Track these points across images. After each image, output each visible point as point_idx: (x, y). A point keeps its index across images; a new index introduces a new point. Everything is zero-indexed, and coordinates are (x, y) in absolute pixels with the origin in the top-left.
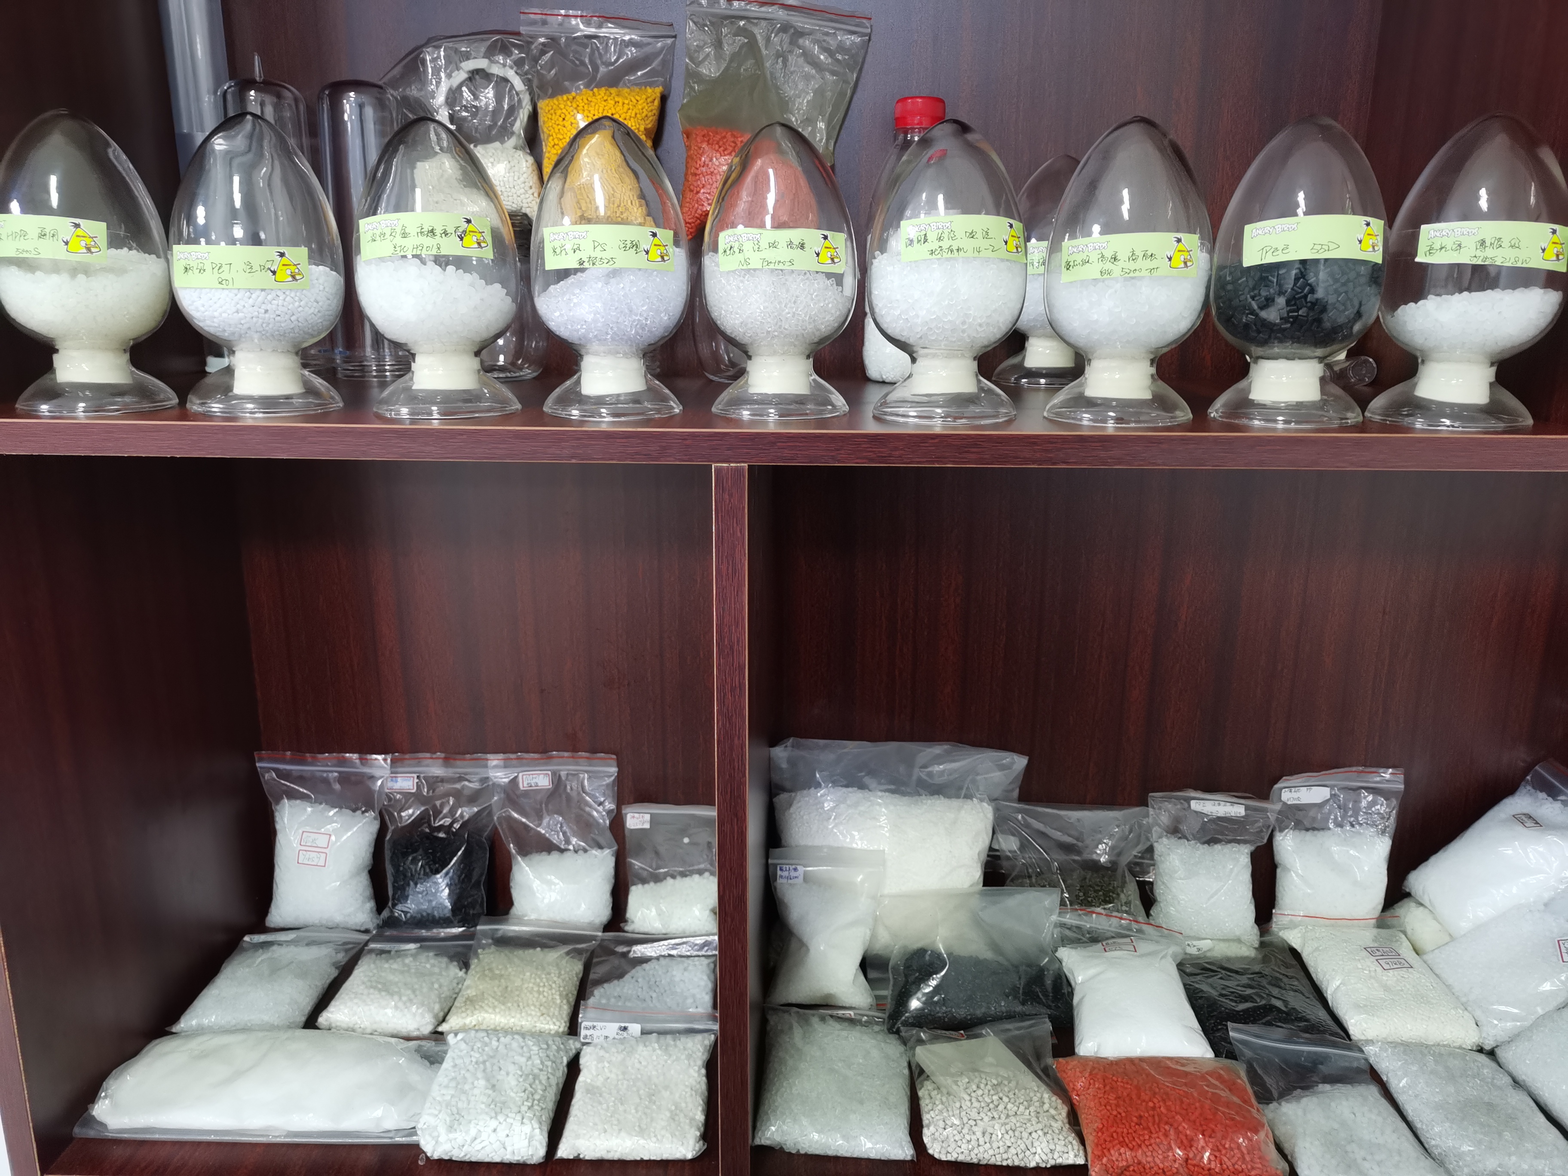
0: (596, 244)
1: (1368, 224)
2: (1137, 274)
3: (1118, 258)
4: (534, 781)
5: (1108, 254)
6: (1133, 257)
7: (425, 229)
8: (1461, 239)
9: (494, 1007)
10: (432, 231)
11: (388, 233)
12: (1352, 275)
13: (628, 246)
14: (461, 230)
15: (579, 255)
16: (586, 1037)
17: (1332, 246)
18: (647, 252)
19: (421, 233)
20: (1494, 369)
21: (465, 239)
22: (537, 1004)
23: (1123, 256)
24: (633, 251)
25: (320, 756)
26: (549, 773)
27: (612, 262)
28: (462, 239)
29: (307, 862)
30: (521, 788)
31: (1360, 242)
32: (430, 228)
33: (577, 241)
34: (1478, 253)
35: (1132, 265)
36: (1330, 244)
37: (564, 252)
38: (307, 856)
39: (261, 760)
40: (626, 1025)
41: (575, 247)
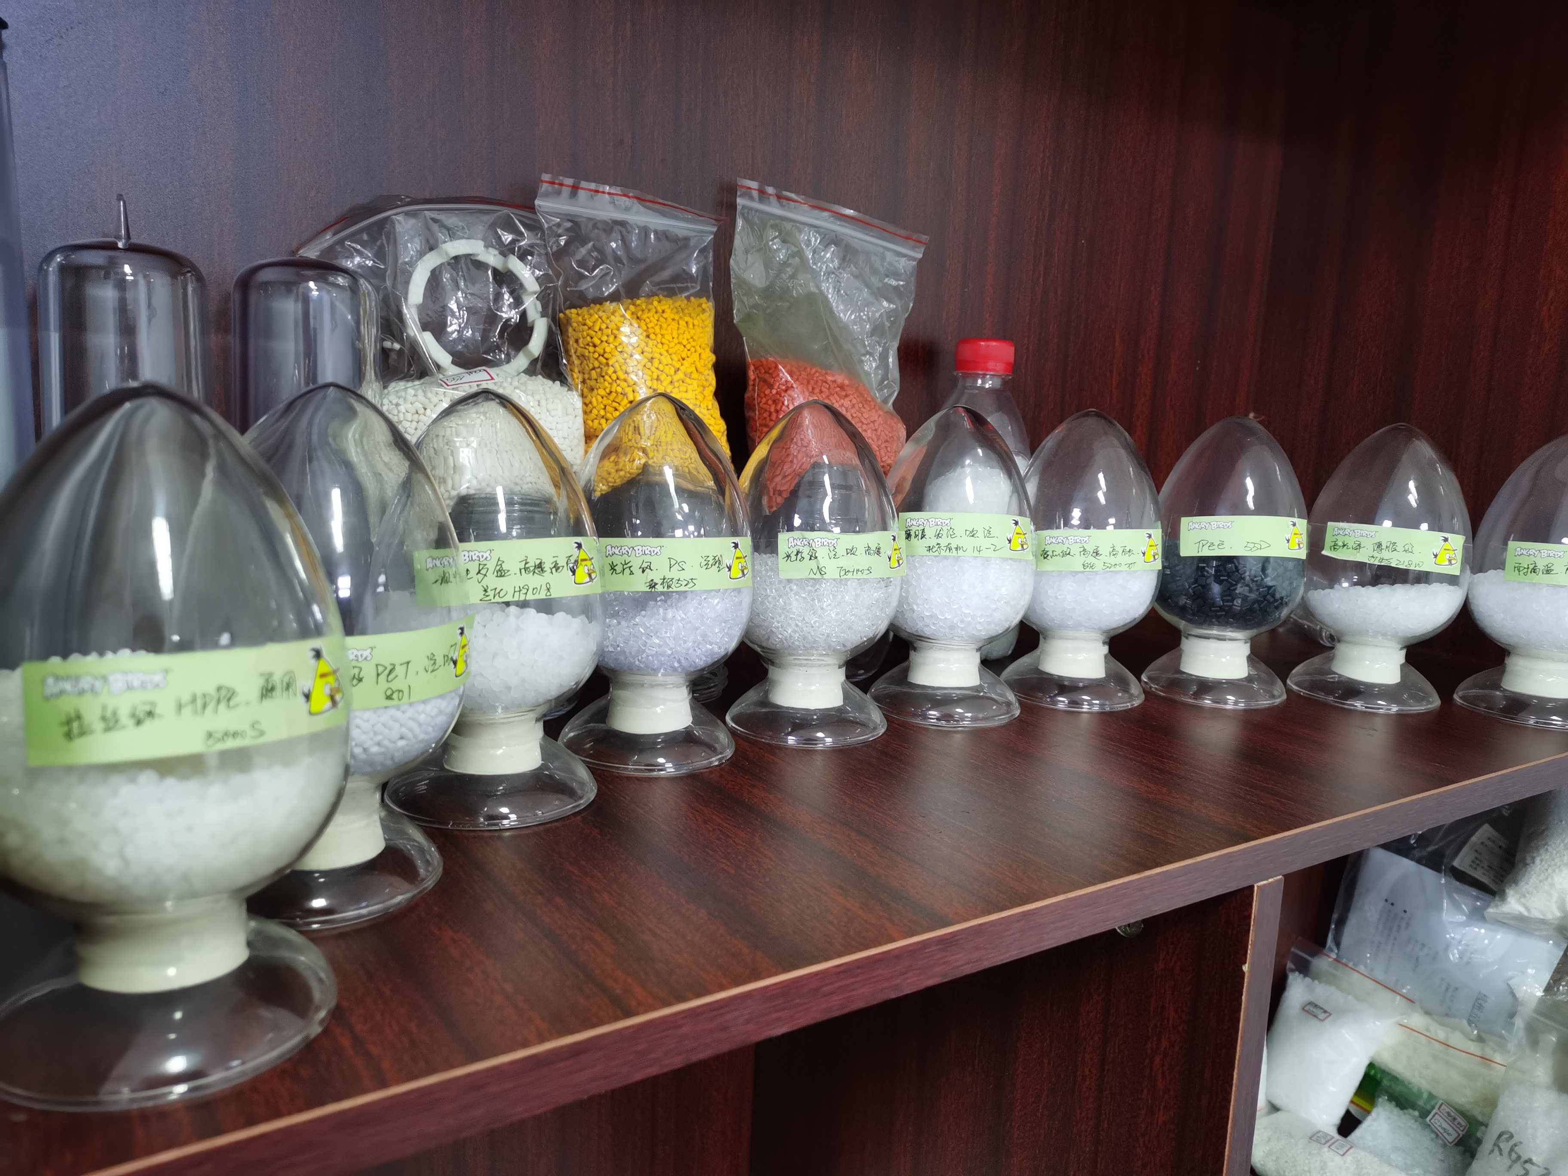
0: (673, 562)
1: (1294, 525)
2: (1118, 568)
3: (1100, 552)
5: (1090, 548)
6: (1113, 553)
7: (531, 564)
8: (1361, 539)
10: (540, 566)
11: (475, 570)
12: (1281, 570)
13: (710, 563)
14: (573, 560)
15: (650, 575)
17: (1264, 545)
18: (730, 568)
19: (525, 569)
20: (1404, 652)
21: (577, 571)
23: (1104, 550)
24: (715, 568)
27: (691, 584)
28: (574, 572)
31: (1288, 541)
32: (538, 562)
33: (647, 558)
34: (1376, 554)
35: (1112, 560)
36: (1262, 543)
37: (627, 571)
41: (645, 565)
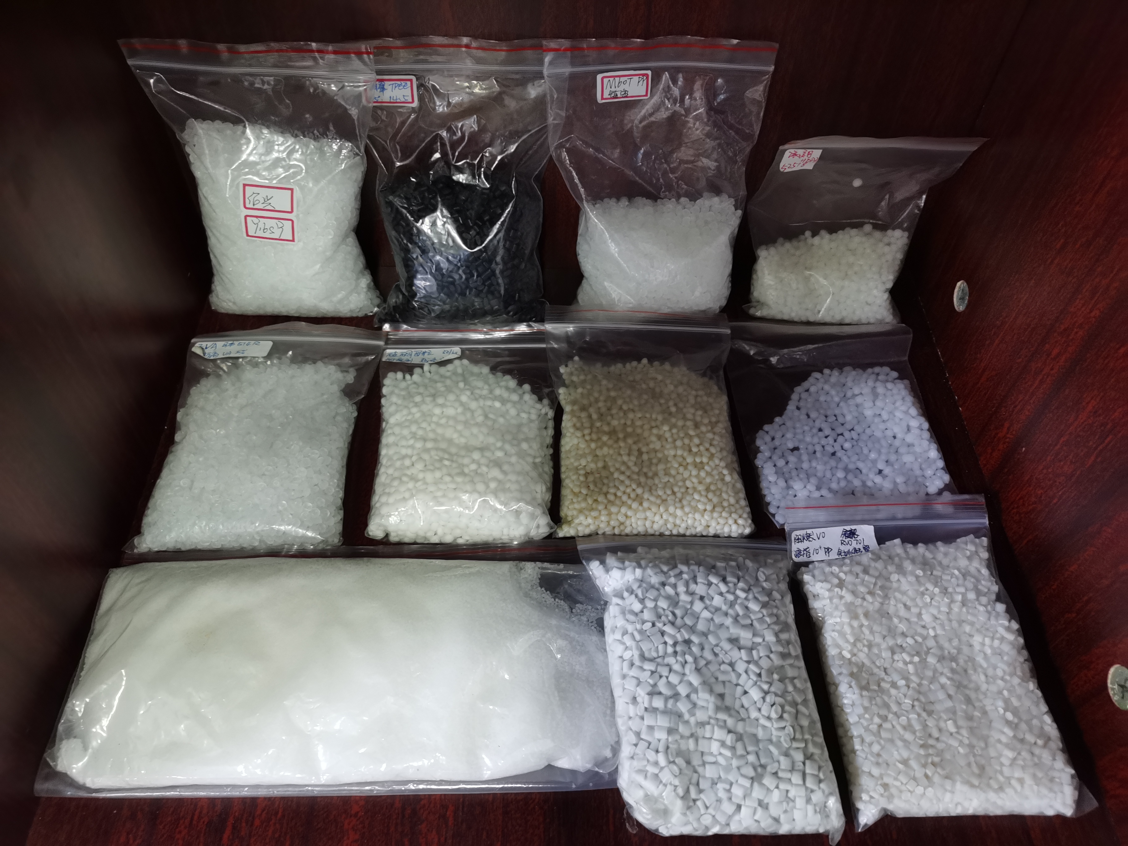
4: (622, 87)
9: (639, 499)
16: (799, 553)
22: (701, 488)
25: (242, 48)
26: (649, 72)
29: (260, 233)
30: (599, 100)
38: (261, 225)
39: (134, 53)
40: (853, 527)
